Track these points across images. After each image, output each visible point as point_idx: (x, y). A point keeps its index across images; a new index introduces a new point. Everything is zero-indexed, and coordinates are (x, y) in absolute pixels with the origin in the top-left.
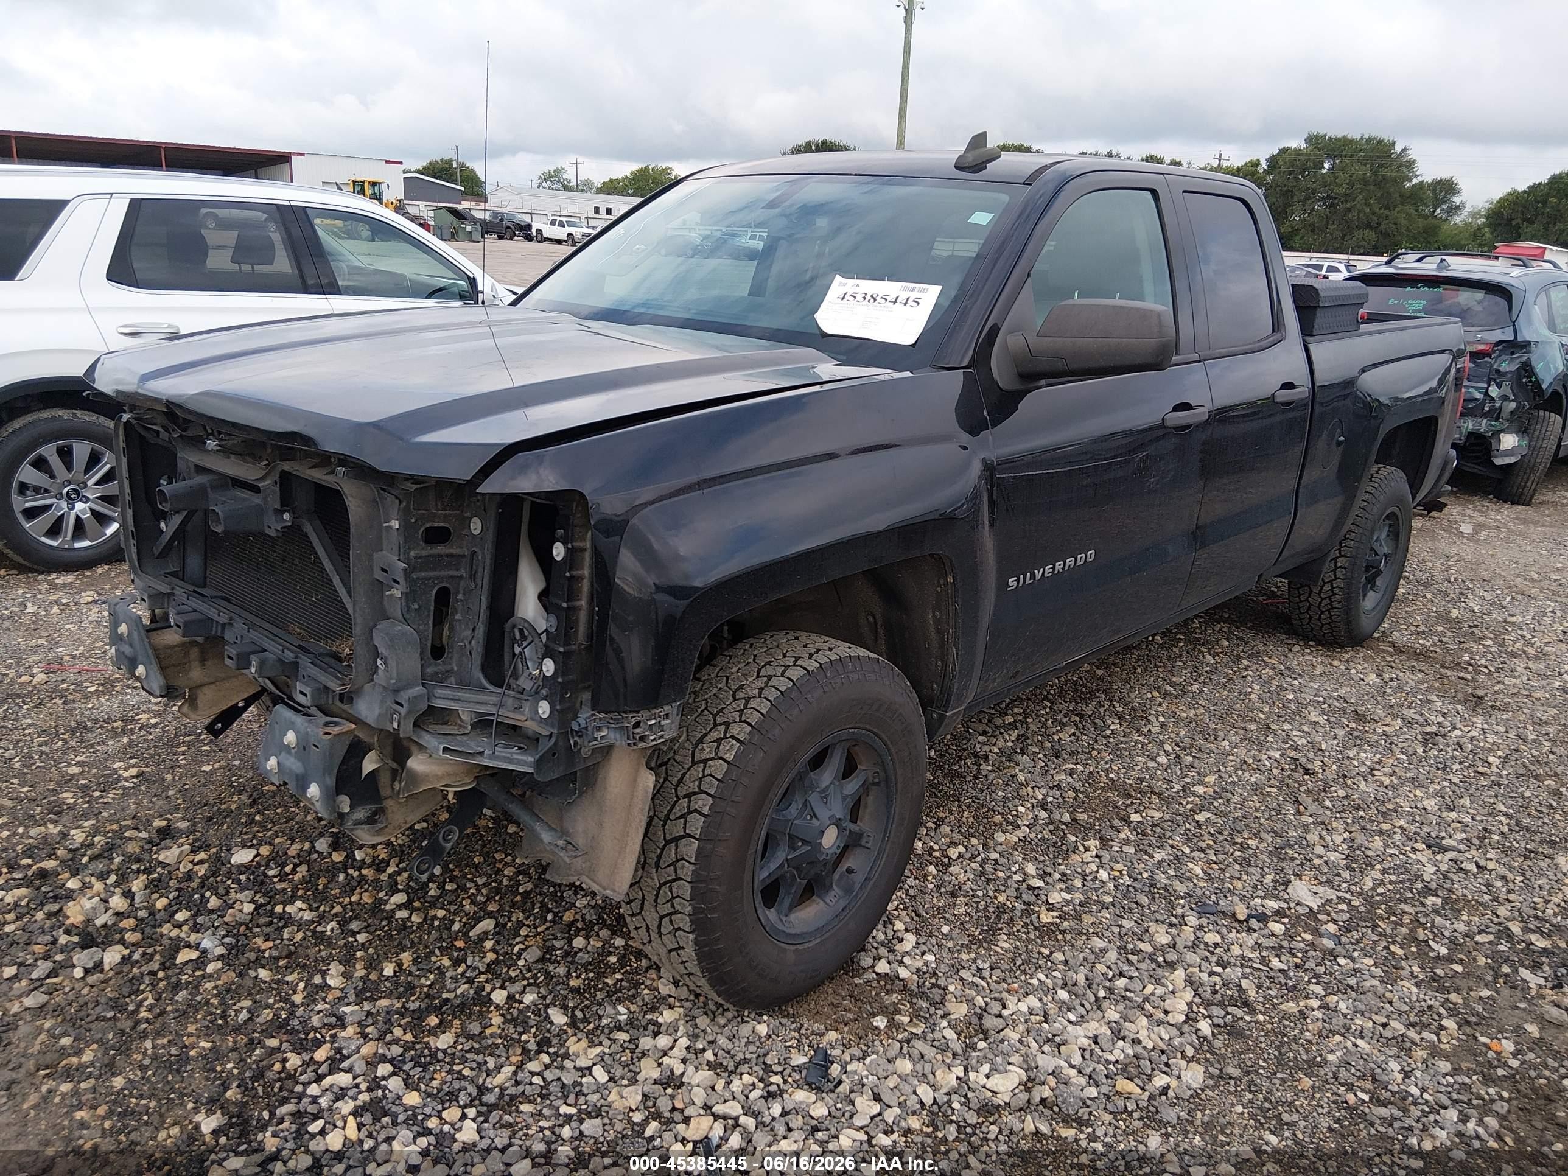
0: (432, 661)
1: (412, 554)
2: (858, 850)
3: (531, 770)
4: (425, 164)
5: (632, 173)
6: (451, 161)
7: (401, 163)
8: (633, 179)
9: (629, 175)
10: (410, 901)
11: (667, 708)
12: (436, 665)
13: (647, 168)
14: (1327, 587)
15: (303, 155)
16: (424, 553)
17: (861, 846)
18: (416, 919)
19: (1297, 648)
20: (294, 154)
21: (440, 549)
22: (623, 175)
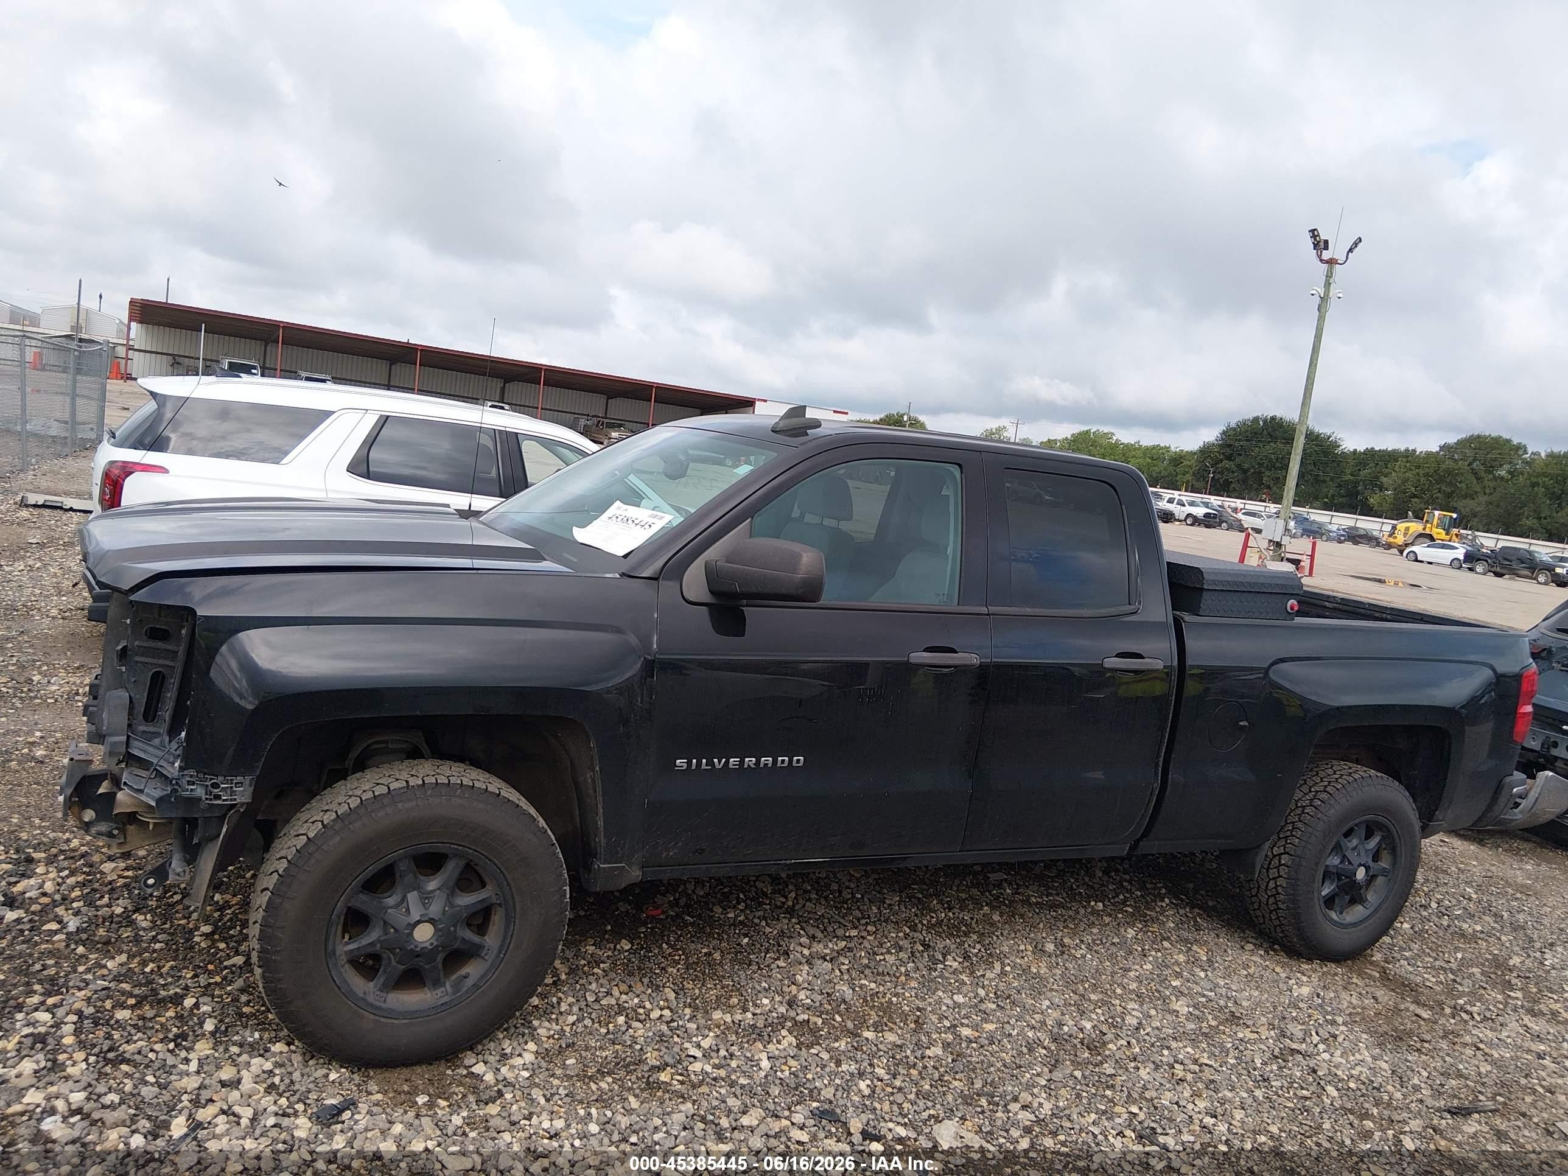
0: (143, 722)
1: (136, 643)
2: (479, 960)
3: (153, 804)
4: (882, 416)
5: (1073, 435)
6: (902, 416)
7: (847, 413)
8: (1074, 441)
9: (1069, 437)
10: (213, 933)
11: (240, 779)
12: (147, 725)
13: (1088, 432)
14: (1272, 885)
15: (765, 401)
16: (146, 644)
17: (480, 956)
18: (203, 945)
19: (1250, 947)
20: (759, 400)
21: (160, 644)
22: (1064, 436)
